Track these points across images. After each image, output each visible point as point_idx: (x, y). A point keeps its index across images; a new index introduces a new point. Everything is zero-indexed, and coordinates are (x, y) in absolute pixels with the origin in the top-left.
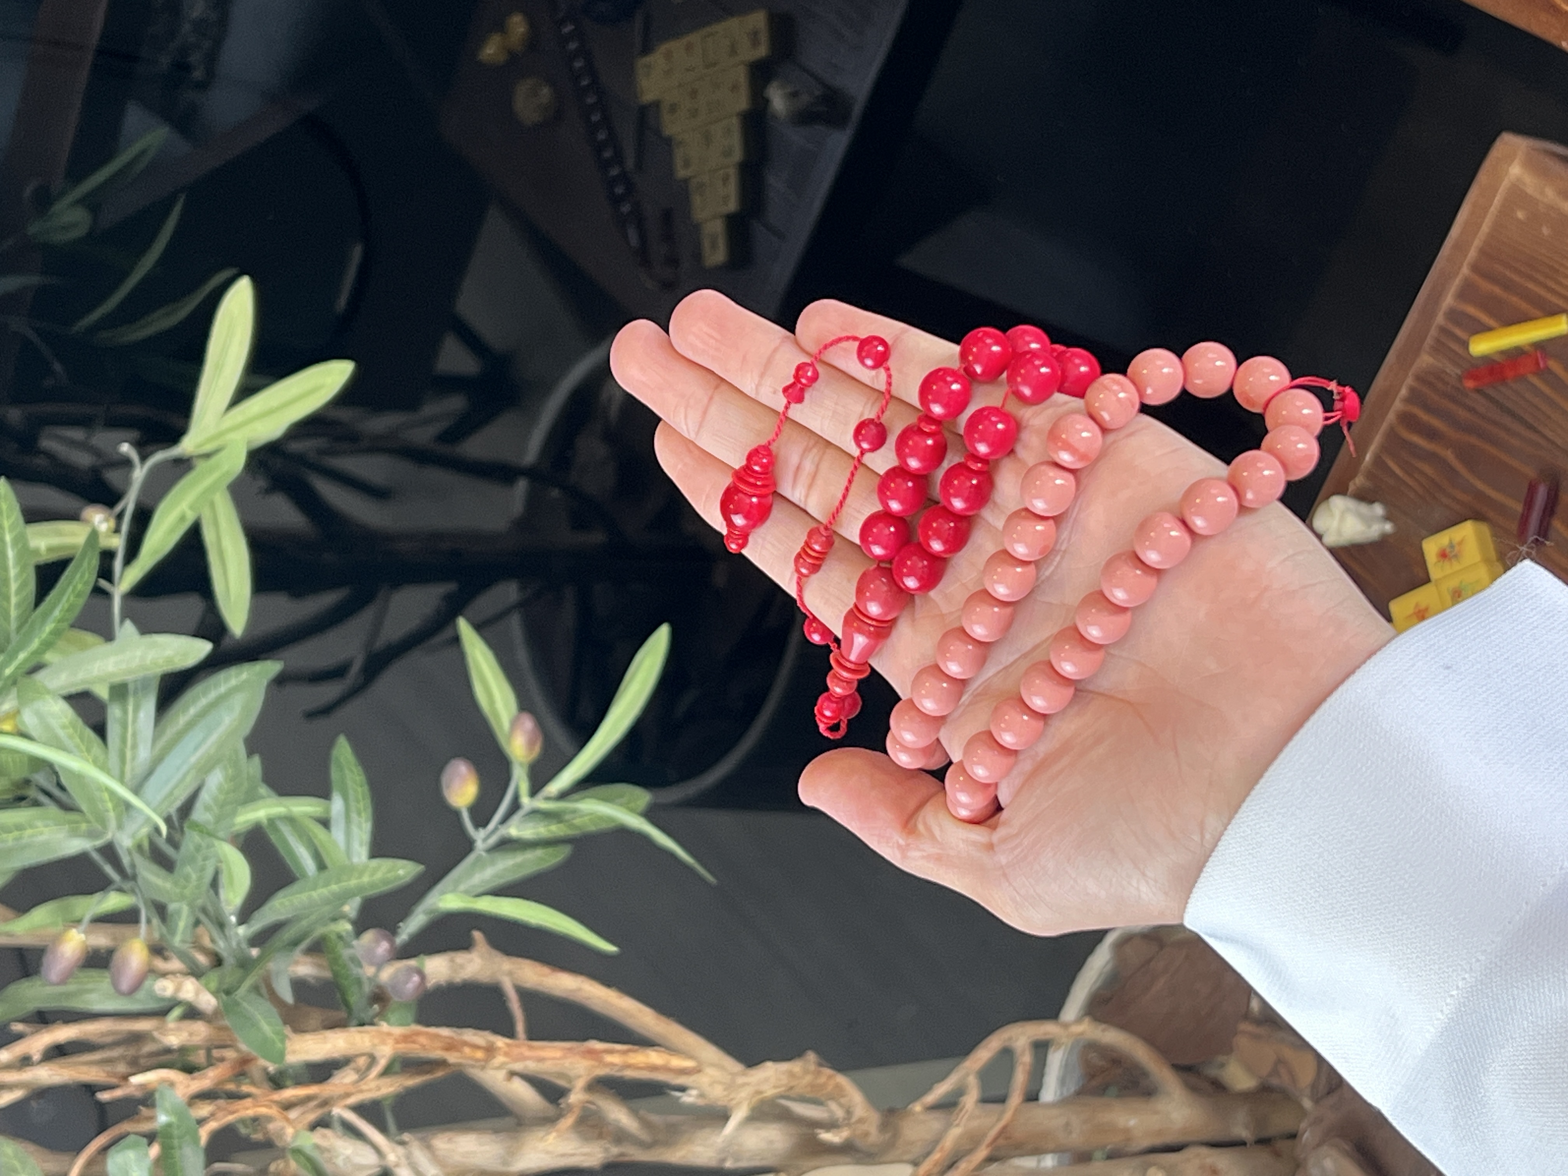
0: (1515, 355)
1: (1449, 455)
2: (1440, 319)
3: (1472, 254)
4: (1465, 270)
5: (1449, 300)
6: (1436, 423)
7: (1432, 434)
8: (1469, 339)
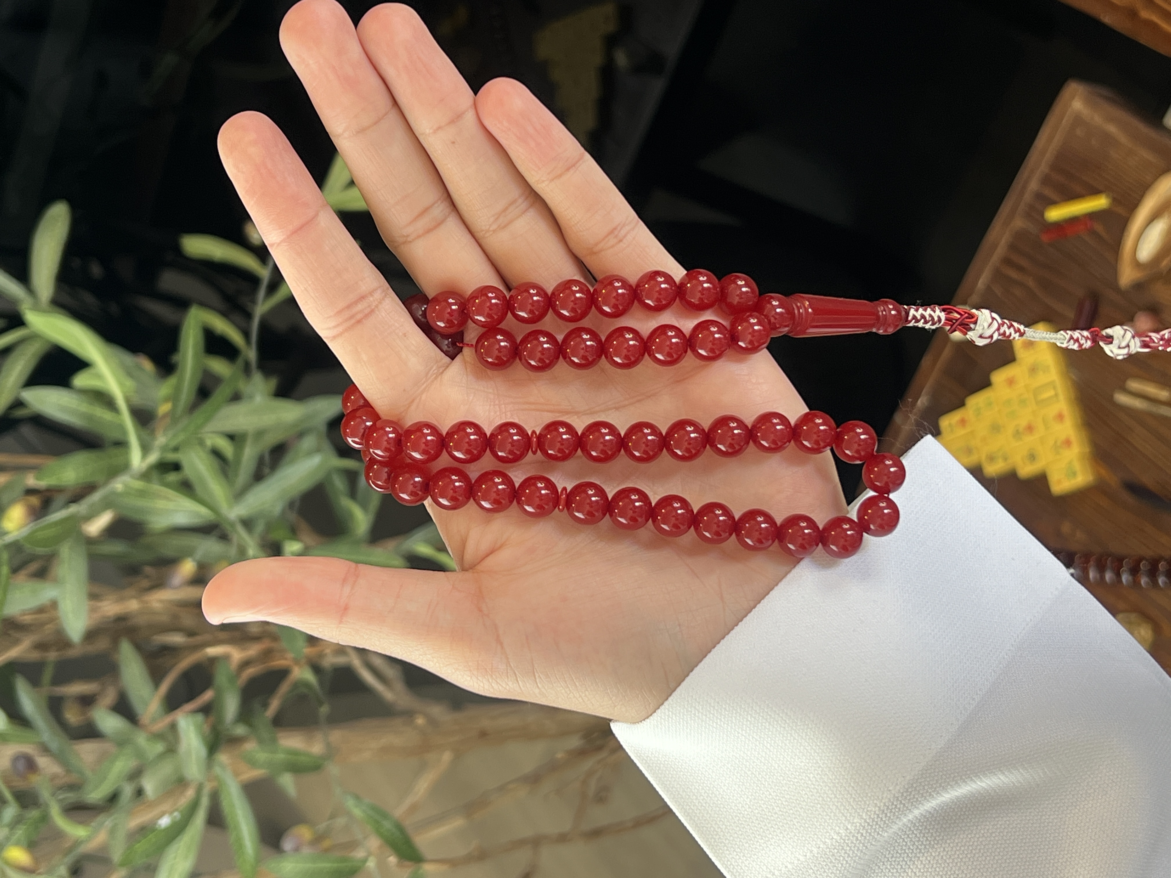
0: (1073, 221)
1: (1031, 283)
2: (1028, 197)
3: (1049, 156)
4: (1043, 168)
5: (1034, 185)
6: (1023, 262)
7: (1020, 269)
8: (1044, 209)
